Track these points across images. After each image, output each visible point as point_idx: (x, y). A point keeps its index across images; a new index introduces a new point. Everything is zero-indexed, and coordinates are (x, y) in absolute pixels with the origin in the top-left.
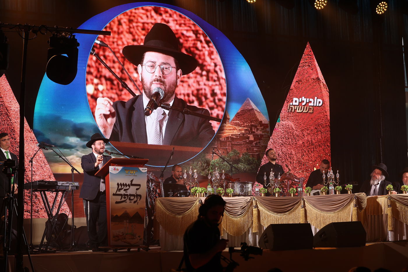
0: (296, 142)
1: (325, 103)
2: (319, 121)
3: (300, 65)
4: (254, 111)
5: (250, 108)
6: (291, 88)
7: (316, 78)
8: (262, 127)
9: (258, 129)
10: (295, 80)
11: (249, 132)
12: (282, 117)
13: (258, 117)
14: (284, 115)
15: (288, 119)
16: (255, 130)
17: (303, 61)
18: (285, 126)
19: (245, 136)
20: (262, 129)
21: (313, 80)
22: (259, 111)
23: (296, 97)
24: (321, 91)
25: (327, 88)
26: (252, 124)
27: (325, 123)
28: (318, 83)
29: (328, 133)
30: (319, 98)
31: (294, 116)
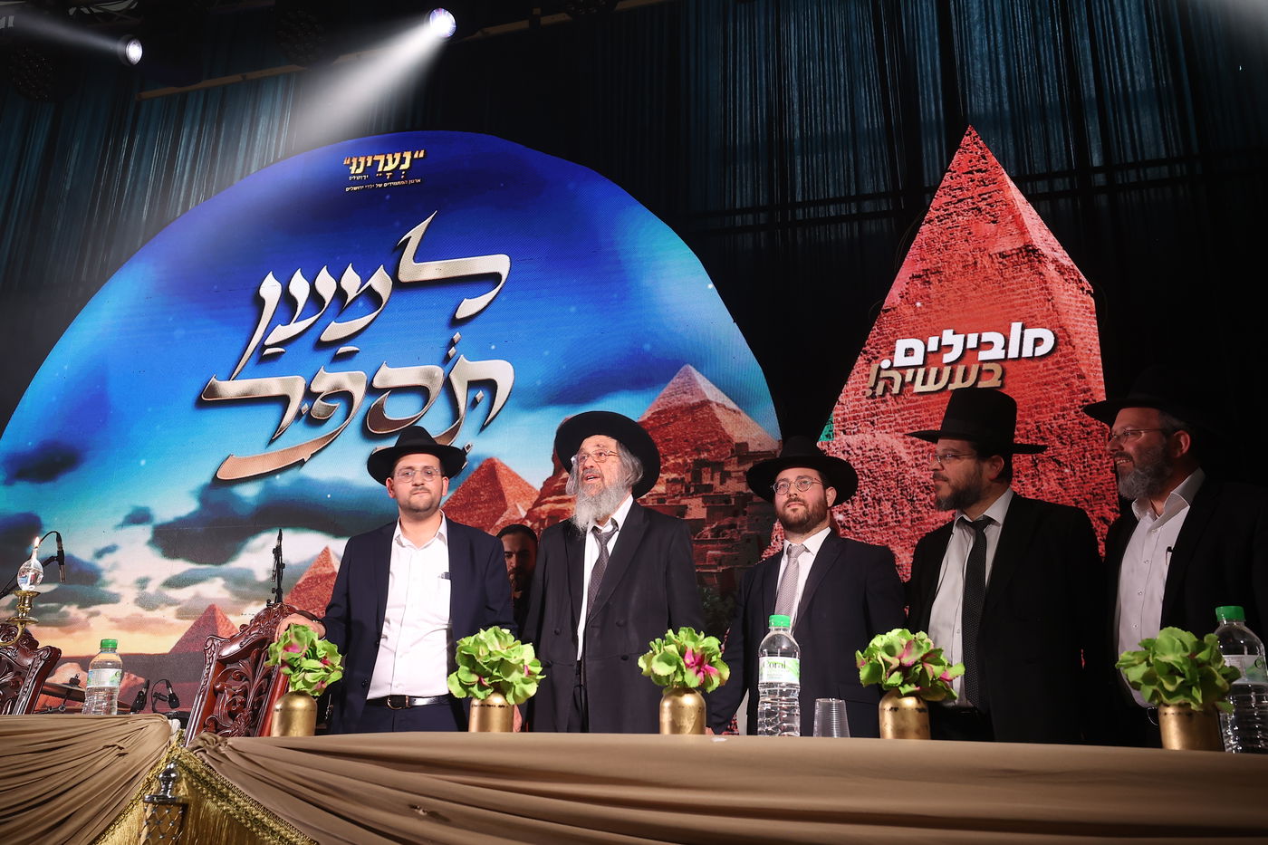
0: (915, 515)
1: (1076, 341)
2: (1046, 417)
3: (932, 214)
4: (711, 409)
5: (697, 400)
6: (884, 308)
7: (1020, 249)
9: (725, 476)
10: (904, 274)
11: (688, 490)
12: (845, 420)
13: (728, 430)
14: (854, 411)
15: (872, 423)
16: (712, 479)
17: (948, 199)
18: (859, 452)
19: (667, 504)
21: (1001, 260)
22: (733, 406)
23: (913, 335)
24: (1049, 294)
25: (1081, 281)
26: (702, 456)
27: (1080, 423)
28: (1032, 268)
29: (1101, 464)
30: (1033, 326)
31: (903, 409)
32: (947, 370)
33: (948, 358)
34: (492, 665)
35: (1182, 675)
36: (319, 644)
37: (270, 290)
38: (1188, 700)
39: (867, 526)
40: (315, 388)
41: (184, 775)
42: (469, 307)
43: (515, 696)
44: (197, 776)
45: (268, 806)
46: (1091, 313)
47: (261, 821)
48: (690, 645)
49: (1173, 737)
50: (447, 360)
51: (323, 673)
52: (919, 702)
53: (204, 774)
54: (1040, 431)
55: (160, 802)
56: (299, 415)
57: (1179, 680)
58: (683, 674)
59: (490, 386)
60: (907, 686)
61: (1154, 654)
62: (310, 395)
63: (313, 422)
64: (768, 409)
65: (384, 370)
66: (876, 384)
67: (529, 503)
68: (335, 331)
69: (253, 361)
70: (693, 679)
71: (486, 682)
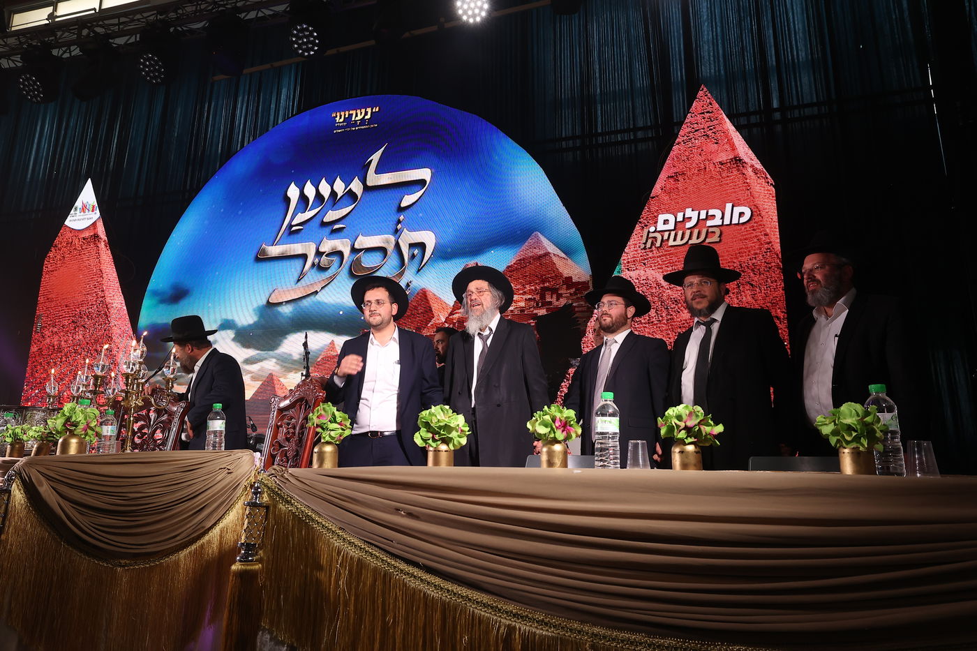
0: (669, 317)
1: (763, 213)
2: (745, 259)
3: (680, 139)
4: (550, 257)
5: (542, 252)
6: (651, 195)
7: (731, 159)
8: (572, 291)
9: (559, 296)
10: (663, 176)
11: (537, 305)
12: (628, 262)
13: (561, 270)
14: (634, 257)
15: (644, 264)
16: (552, 297)
17: (689, 129)
19: (525, 313)
20: (571, 294)
21: (720, 166)
22: (563, 255)
23: (668, 212)
24: (749, 186)
25: (767, 178)
26: (546, 285)
27: (765, 262)
28: (738, 170)
29: (777, 285)
30: (739, 205)
31: (662, 256)
32: (688, 232)
33: (689, 225)
34: (440, 428)
35: (856, 431)
36: (337, 414)
37: (293, 192)
38: (859, 445)
39: (641, 323)
40: (322, 249)
41: (266, 490)
42: (408, 200)
43: (454, 445)
44: (273, 491)
45: (314, 508)
46: (773, 197)
47: (311, 516)
48: (558, 415)
49: (848, 466)
50: (396, 232)
51: (341, 431)
52: (696, 448)
53: (277, 490)
54: (742, 267)
55: (253, 505)
56: (313, 265)
57: (854, 434)
58: (554, 433)
59: (422, 246)
60: (689, 438)
61: (839, 418)
62: (319, 254)
63: (321, 269)
64: (583, 257)
65: (360, 238)
66: (647, 241)
67: (446, 313)
68: (331, 216)
69: (286, 235)
70: (560, 435)
71: (437, 437)
